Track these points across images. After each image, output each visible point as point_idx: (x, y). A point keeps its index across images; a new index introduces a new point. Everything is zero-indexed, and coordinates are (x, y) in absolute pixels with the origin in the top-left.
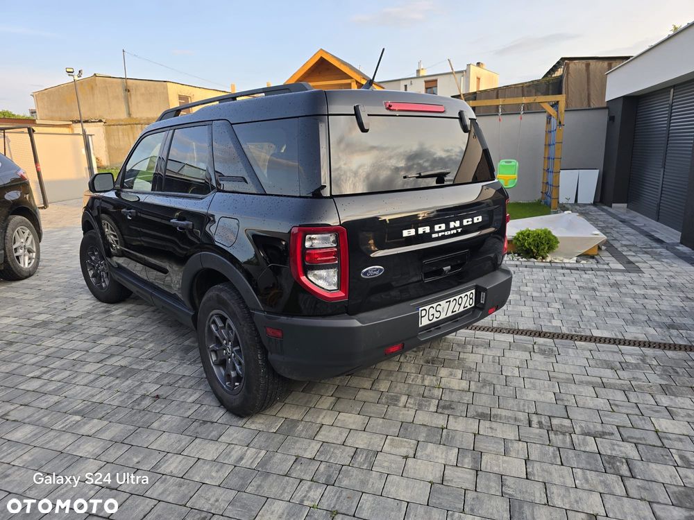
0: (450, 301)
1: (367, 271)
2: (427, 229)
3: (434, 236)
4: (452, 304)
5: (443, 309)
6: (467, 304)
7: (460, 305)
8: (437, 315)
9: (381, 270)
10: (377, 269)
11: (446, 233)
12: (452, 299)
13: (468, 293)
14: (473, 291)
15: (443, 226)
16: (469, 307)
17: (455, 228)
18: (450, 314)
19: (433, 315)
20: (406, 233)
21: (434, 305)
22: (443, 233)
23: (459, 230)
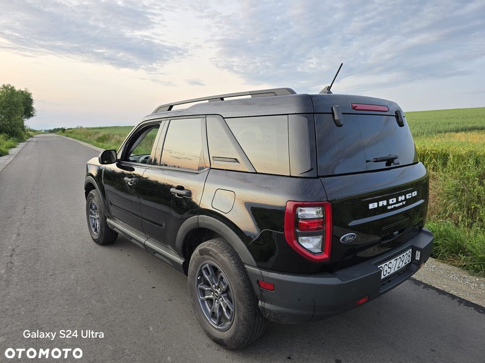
0: (397, 259)
1: (345, 237)
2: (385, 203)
3: (389, 207)
4: (398, 261)
5: (393, 265)
6: (407, 261)
7: (402, 261)
8: (389, 270)
9: (354, 236)
10: (352, 235)
11: (396, 205)
12: (398, 258)
13: (408, 252)
14: (411, 250)
15: (395, 200)
16: (408, 263)
17: (402, 201)
18: (396, 269)
19: (386, 271)
20: (371, 206)
21: (387, 263)
22: (394, 206)
23: (404, 203)
